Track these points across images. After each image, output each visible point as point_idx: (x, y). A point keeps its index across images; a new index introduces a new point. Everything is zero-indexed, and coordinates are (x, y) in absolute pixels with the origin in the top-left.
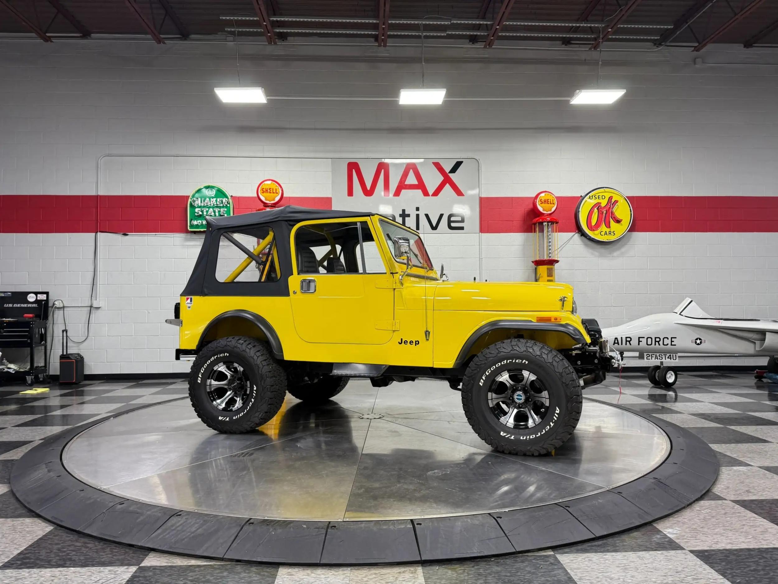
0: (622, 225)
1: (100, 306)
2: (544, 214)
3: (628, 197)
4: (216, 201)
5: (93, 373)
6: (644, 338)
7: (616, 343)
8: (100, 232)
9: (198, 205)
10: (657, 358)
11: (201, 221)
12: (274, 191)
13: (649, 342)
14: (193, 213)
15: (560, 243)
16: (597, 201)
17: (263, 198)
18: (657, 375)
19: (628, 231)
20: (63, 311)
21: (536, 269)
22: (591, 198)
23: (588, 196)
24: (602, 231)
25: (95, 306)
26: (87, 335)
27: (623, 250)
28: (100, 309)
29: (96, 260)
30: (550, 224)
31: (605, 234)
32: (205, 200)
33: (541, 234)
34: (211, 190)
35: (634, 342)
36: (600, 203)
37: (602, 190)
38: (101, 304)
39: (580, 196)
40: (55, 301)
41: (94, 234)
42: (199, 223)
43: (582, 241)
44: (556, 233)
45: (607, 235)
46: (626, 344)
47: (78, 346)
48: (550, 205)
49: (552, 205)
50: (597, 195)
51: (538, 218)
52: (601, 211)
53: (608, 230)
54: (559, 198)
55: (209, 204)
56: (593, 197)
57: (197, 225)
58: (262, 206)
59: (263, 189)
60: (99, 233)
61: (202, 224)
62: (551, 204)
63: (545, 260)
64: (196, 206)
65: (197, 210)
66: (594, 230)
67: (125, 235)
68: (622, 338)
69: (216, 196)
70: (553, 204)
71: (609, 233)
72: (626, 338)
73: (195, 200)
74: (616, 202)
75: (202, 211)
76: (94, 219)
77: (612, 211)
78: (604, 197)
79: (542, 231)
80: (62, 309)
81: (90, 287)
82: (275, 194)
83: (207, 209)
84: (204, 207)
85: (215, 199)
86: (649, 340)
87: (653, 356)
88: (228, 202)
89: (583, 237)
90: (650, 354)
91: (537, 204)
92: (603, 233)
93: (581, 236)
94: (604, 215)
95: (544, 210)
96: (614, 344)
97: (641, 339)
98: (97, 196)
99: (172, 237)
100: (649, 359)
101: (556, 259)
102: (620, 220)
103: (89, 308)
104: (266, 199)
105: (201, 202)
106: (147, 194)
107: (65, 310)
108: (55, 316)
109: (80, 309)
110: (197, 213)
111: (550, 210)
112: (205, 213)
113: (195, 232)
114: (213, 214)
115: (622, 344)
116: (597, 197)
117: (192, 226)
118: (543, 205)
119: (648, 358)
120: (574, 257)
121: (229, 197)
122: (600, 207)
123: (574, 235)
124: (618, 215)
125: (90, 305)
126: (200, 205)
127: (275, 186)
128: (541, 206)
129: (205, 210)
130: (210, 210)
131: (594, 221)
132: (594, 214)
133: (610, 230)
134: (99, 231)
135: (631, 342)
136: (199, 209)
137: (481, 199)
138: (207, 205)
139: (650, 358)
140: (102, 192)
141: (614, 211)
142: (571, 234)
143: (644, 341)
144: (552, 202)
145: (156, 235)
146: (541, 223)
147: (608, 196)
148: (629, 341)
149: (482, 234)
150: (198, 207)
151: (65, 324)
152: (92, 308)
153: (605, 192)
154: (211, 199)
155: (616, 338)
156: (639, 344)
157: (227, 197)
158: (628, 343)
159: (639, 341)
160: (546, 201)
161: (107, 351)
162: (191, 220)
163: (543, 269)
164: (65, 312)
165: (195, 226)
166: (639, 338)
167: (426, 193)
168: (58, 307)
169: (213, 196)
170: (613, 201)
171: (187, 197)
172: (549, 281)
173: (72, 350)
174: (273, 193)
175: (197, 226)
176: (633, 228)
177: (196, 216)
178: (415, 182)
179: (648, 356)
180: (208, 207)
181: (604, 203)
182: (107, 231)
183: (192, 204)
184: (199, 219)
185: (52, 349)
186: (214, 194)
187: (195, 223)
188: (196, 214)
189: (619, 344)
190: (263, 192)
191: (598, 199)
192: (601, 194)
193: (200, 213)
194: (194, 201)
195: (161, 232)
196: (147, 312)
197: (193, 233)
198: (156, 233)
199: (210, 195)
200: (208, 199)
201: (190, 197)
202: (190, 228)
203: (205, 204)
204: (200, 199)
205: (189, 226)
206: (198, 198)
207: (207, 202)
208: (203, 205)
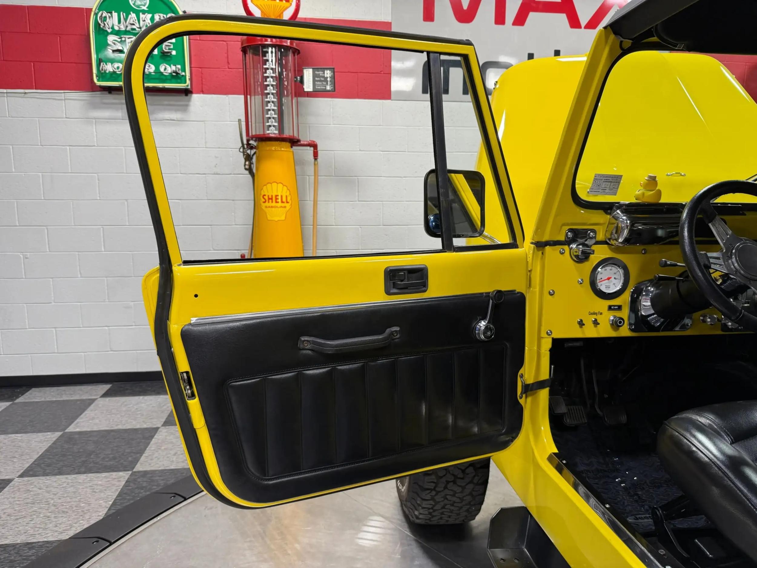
4: (152, 19)
9: (113, 28)
11: (120, 65)
14: (102, 44)
32: (127, 17)
42: (118, 68)
57: (114, 72)
64: (109, 31)
65: (110, 39)
69: (152, 10)
73: (106, 17)
75: (123, 43)
84: (126, 33)
85: (150, 16)
99: (62, 100)
105: (119, 22)
110: (112, 47)
113: (109, 90)
117: (102, 75)
121: (180, 12)
126: (116, 28)
129: (130, 40)
136: (116, 37)
138: (134, 29)
145: (25, 93)
150: (112, 33)
154: (141, 16)
157: (174, 12)
162: (99, 65)
165: (108, 76)
167: (574, 22)
169: (145, 8)
171: (89, 10)
175: (113, 76)
177: (110, 52)
180: (134, 35)
183: (100, 25)
184: (118, 59)
186: (147, 6)
187: (109, 67)
188: (110, 49)
193: (119, 47)
194: (104, 19)
195: (36, 89)
196: (22, 256)
197: (107, 92)
198: (27, 91)
199: (138, 6)
200: (133, 15)
201: (94, 10)
202: (98, 80)
203: (127, 27)
204: (116, 14)
205: (97, 76)
206: (111, 13)
207: (132, 22)
208: (123, 28)
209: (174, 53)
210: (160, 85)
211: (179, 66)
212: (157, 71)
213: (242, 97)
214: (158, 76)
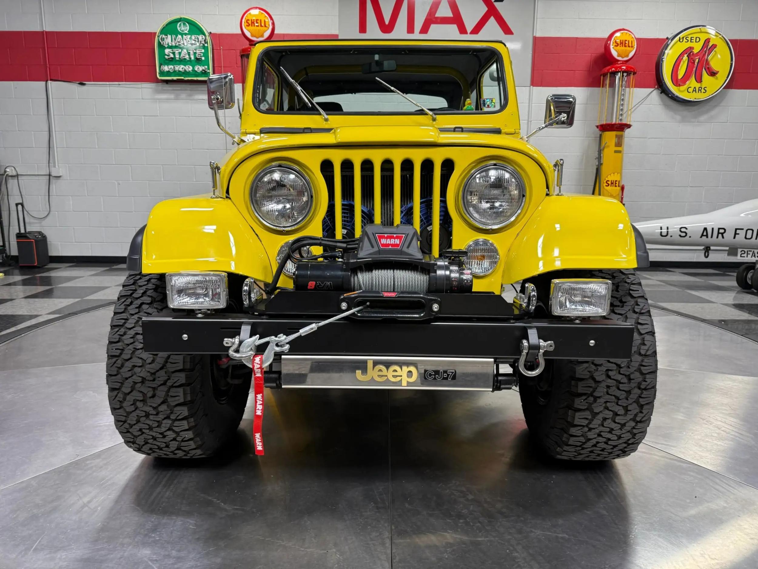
0: (717, 78)
1: (61, 175)
2: (619, 61)
3: (731, 41)
4: (190, 38)
5: (60, 255)
6: (743, 229)
7: (705, 236)
8: (51, 80)
9: (168, 44)
10: (755, 256)
11: (172, 67)
12: (263, 25)
13: (749, 236)
14: (162, 54)
15: (635, 102)
16: (689, 45)
17: (248, 34)
18: (749, 275)
19: (724, 88)
20: (17, 180)
21: (601, 135)
22: (681, 40)
23: (677, 38)
24: (690, 87)
25: (54, 174)
26: (49, 210)
27: (713, 113)
28: (61, 178)
29: (49, 116)
30: (625, 74)
31: (693, 91)
32: (176, 37)
33: (611, 89)
34: (184, 24)
35: (729, 236)
36: (691, 48)
37: (697, 29)
38: (61, 172)
39: (665, 37)
40: (6, 168)
41: (44, 83)
42: (171, 68)
43: (662, 100)
44: (632, 89)
45: (696, 92)
46: (717, 237)
47: (40, 223)
48: (628, 48)
49: (630, 49)
50: (690, 37)
51: (609, 67)
52: (692, 59)
53: (698, 85)
54: (639, 40)
55: (182, 42)
56: (684, 39)
57: (169, 71)
58: (246, 44)
59: (248, 20)
60: (49, 82)
61: (175, 71)
62: (629, 46)
63: (615, 124)
64: (166, 46)
65: (167, 51)
66: (679, 85)
67: (82, 84)
68: (713, 229)
69: (191, 33)
70: (632, 47)
71: (699, 90)
72: (719, 229)
73: (164, 38)
74: (714, 46)
75: (174, 53)
76: (42, 63)
77: (707, 60)
78: (698, 40)
79: (612, 85)
80: (16, 178)
81: (46, 150)
82: (264, 28)
83: (180, 51)
84: (176, 47)
85: (189, 36)
86: (750, 232)
87: (749, 252)
88: (205, 41)
89: (663, 95)
90: (746, 250)
91: (611, 47)
92: (691, 90)
93: (661, 93)
94: (696, 64)
95: (619, 55)
96: (701, 237)
97: (738, 231)
98: (42, 32)
99: (139, 88)
100: (744, 257)
101: (628, 123)
102: (715, 72)
103: (48, 177)
104: (252, 36)
105: (172, 41)
106: (105, 30)
107: (19, 179)
108: (9, 186)
109: (37, 178)
110: (168, 56)
111: (627, 56)
112: (177, 56)
113: (167, 82)
114: (187, 57)
115: (712, 237)
116: (689, 39)
117: (162, 73)
118: (618, 48)
119: (742, 255)
120: (648, 122)
121: (207, 34)
122: (692, 53)
123: (652, 92)
124: (714, 65)
125: (48, 173)
126: (170, 45)
127: (264, 17)
128: (616, 50)
129: (178, 52)
130: (183, 52)
131: (681, 74)
132: (682, 63)
133: (701, 85)
134: (49, 79)
135: (724, 235)
136: (170, 50)
137: (535, 39)
138: (179, 45)
139: (745, 255)
140: (48, 28)
141: (710, 59)
142: (647, 91)
143: (742, 233)
144: (630, 45)
145: (119, 84)
146: (614, 74)
147: (703, 37)
148: (722, 234)
149: (534, 88)
150: (168, 48)
151: (21, 195)
152: (51, 177)
153: (701, 32)
154: (184, 36)
155: (705, 229)
156: (734, 238)
157: (203, 34)
158: (720, 235)
159: (736, 234)
160: (623, 43)
161: (74, 228)
162: (160, 67)
163: (610, 136)
164: (20, 181)
165: (166, 73)
166: (736, 229)
167: (463, 30)
168: (10, 174)
169: (186, 32)
170: (711, 44)
171: (155, 33)
172: (616, 152)
173: (33, 227)
174: (261, 26)
175: (168, 73)
176: (731, 85)
177: (166, 59)
178: (449, 14)
179: (743, 252)
180: (180, 48)
181: (697, 47)
182: (60, 79)
183: (161, 43)
184: (171, 63)
185: (11, 225)
186: (188, 30)
187: (166, 68)
188: (166, 57)
189: (707, 237)
190: (248, 26)
191: (691, 42)
192: (695, 36)
193: (172, 56)
194: (163, 39)
195: (125, 81)
196: (116, 183)
197: (165, 83)
198: (120, 83)
199: (183, 31)
200: (180, 36)
201: (157, 34)
202: (160, 76)
203: (176, 44)
204: (170, 36)
205: (159, 74)
206: (167, 36)
207: (179, 41)
208: (174, 44)
209: (203, 58)
210: (195, 78)
211: (206, 67)
212: (194, 70)
213: (241, 85)
214: (194, 73)
